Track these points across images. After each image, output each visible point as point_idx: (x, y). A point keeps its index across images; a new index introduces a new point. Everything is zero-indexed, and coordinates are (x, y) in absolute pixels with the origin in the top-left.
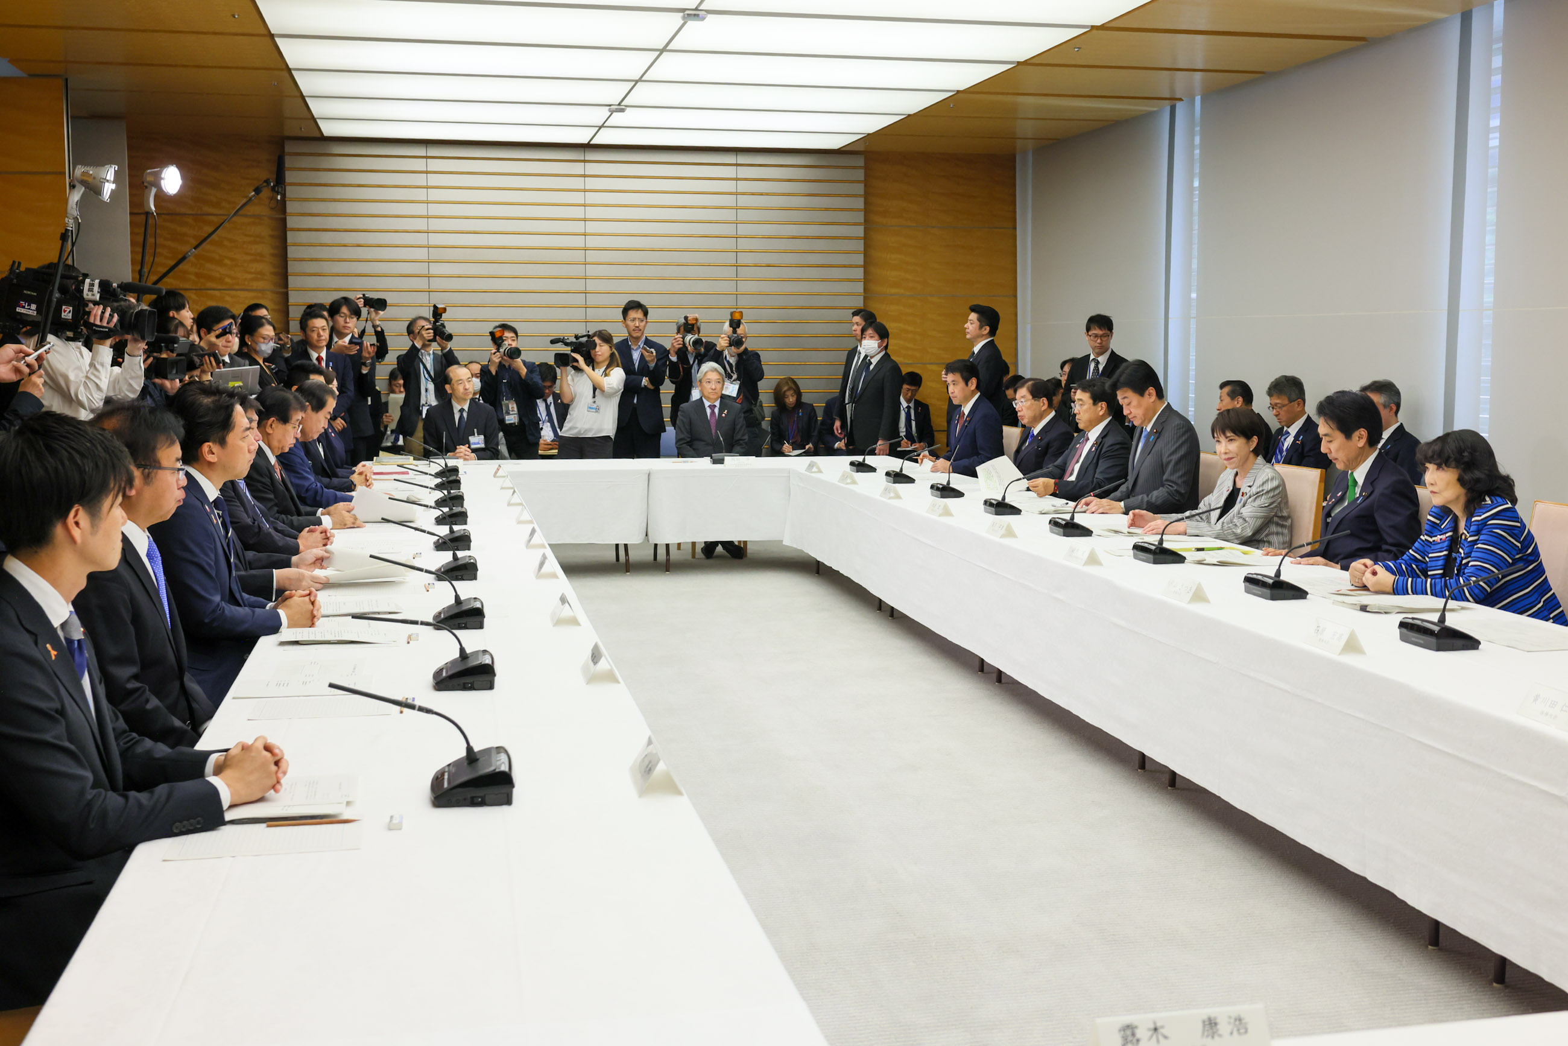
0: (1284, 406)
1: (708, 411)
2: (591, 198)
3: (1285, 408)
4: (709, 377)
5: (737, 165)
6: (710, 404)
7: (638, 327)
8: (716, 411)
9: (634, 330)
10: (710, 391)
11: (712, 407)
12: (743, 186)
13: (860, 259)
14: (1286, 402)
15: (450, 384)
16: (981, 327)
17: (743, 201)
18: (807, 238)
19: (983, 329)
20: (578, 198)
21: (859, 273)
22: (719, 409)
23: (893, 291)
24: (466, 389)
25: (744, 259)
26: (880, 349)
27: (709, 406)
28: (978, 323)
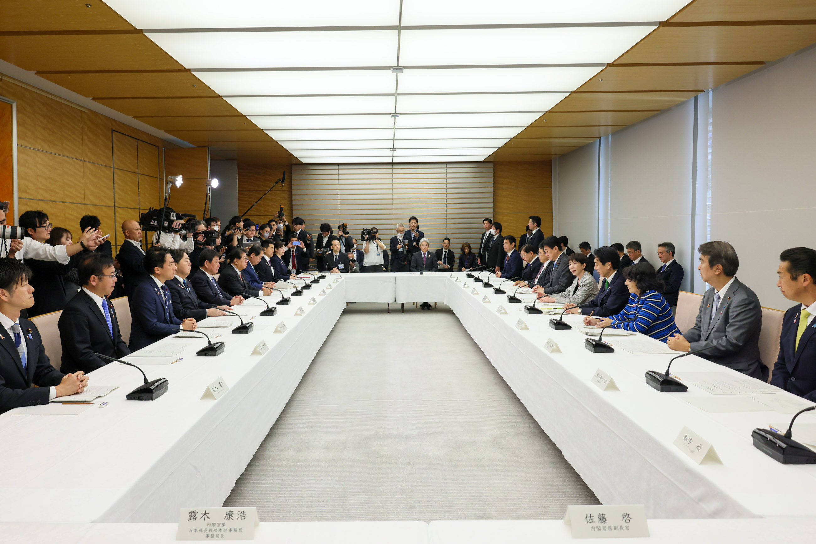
0: (632, 252)
1: (423, 256)
2: (395, 181)
3: (632, 253)
4: (423, 244)
5: (446, 168)
6: (423, 253)
7: (414, 225)
8: (426, 256)
9: (412, 227)
10: (424, 249)
11: (424, 254)
12: (449, 176)
13: (492, 200)
14: (633, 251)
15: (332, 246)
16: (533, 224)
17: (449, 180)
18: (472, 193)
19: (534, 224)
20: (390, 181)
21: (492, 205)
22: (427, 255)
23: (505, 211)
24: (337, 247)
25: (449, 201)
26: (496, 233)
27: (423, 254)
28: (532, 223)
